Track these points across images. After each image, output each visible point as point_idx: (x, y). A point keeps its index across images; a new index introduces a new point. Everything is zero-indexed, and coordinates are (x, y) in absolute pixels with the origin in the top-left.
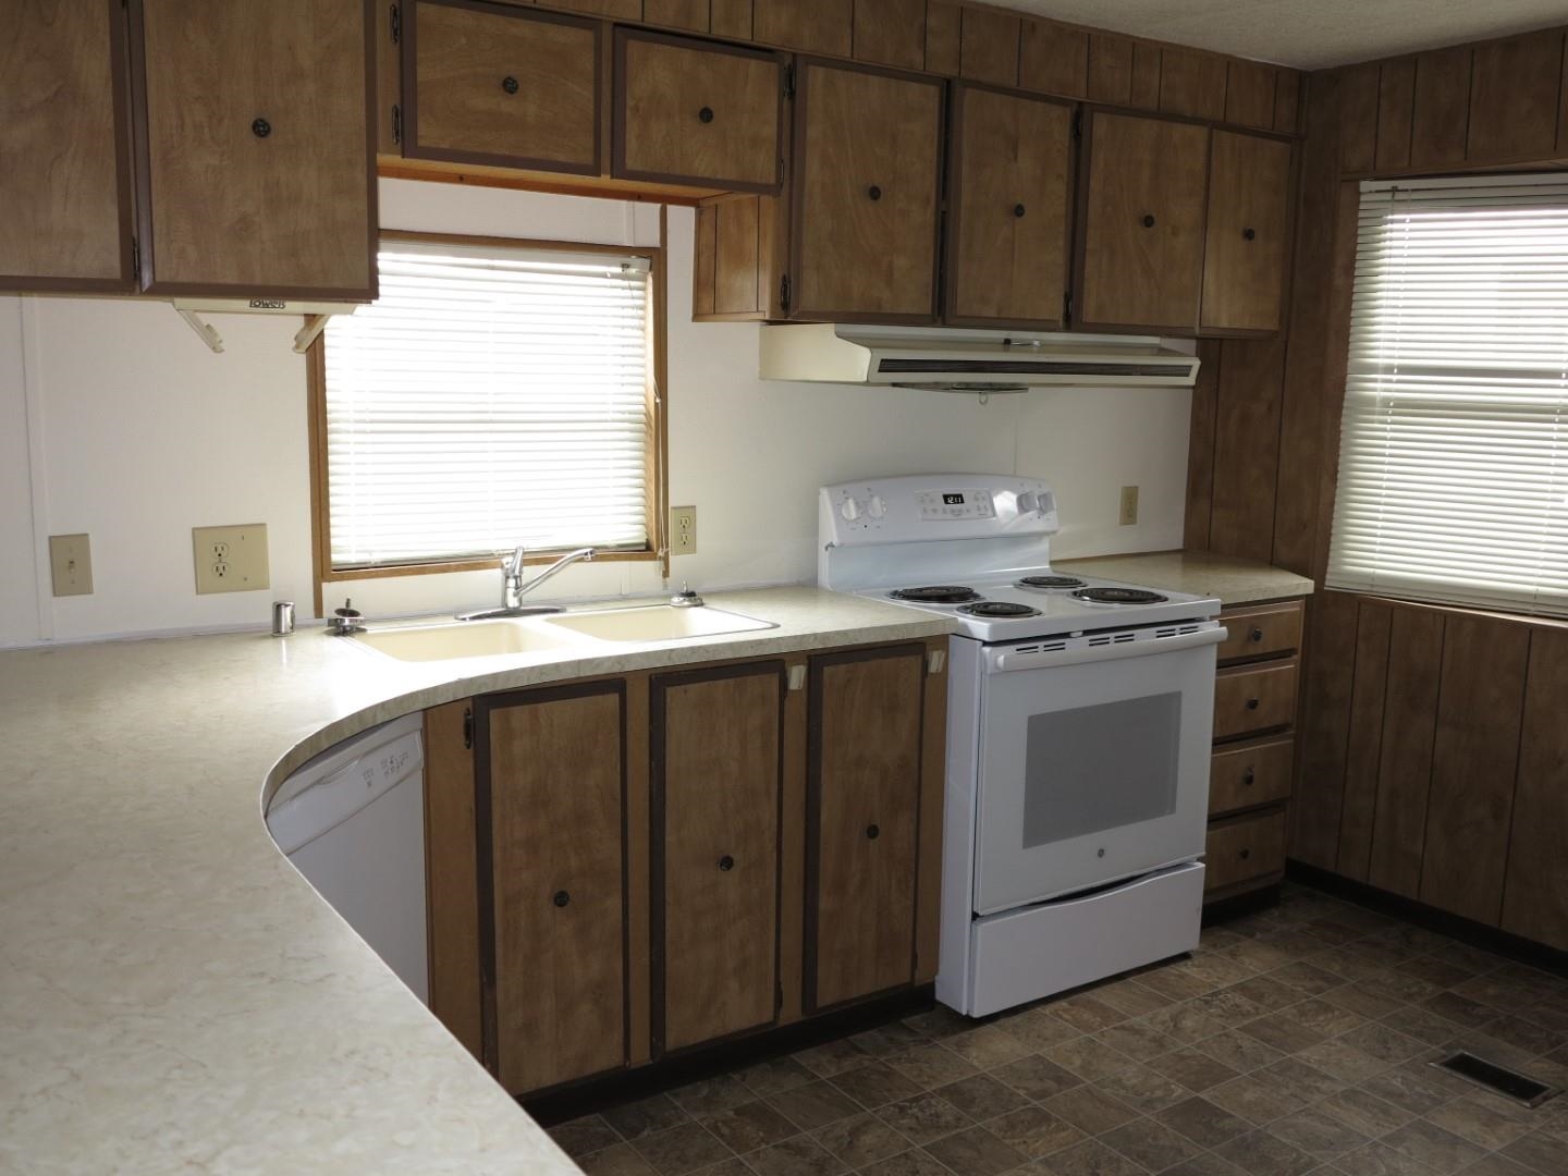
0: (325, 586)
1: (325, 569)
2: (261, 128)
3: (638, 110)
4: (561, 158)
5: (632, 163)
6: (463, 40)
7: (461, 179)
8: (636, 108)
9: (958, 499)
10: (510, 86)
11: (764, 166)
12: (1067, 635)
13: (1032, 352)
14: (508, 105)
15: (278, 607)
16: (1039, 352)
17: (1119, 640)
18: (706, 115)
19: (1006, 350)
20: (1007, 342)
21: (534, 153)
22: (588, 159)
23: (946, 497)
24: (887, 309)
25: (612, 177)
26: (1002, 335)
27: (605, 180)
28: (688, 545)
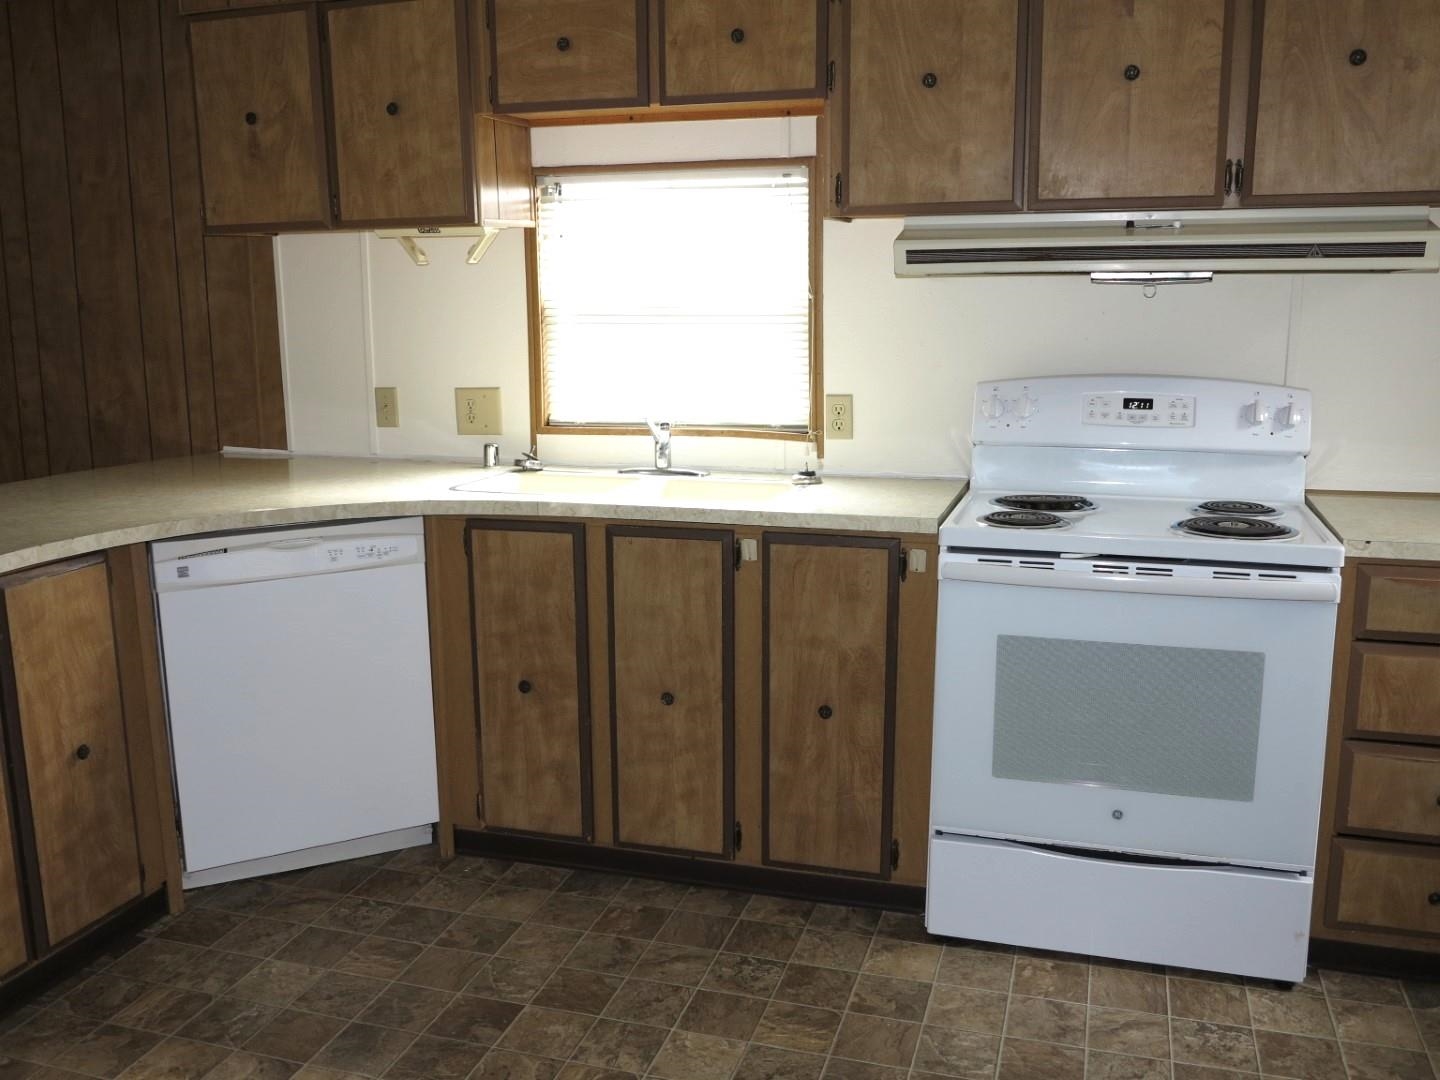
0: (539, 436)
1: (541, 424)
2: (393, 109)
3: (676, 43)
4: (610, 95)
5: (671, 91)
6: (530, 17)
7: (631, 119)
8: (674, 42)
9: (1147, 403)
10: (564, 45)
11: (805, 73)
12: (1056, 555)
13: (1173, 234)
14: (567, 60)
15: (486, 447)
16: (1180, 234)
17: (1140, 572)
18: (738, 36)
19: (1130, 234)
20: (1130, 224)
21: (586, 95)
22: (632, 93)
23: (1127, 403)
24: (953, 197)
25: (662, 105)
26: (1124, 217)
27: (655, 107)
28: (845, 429)
